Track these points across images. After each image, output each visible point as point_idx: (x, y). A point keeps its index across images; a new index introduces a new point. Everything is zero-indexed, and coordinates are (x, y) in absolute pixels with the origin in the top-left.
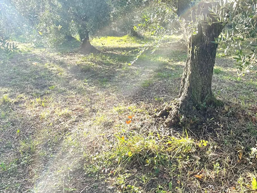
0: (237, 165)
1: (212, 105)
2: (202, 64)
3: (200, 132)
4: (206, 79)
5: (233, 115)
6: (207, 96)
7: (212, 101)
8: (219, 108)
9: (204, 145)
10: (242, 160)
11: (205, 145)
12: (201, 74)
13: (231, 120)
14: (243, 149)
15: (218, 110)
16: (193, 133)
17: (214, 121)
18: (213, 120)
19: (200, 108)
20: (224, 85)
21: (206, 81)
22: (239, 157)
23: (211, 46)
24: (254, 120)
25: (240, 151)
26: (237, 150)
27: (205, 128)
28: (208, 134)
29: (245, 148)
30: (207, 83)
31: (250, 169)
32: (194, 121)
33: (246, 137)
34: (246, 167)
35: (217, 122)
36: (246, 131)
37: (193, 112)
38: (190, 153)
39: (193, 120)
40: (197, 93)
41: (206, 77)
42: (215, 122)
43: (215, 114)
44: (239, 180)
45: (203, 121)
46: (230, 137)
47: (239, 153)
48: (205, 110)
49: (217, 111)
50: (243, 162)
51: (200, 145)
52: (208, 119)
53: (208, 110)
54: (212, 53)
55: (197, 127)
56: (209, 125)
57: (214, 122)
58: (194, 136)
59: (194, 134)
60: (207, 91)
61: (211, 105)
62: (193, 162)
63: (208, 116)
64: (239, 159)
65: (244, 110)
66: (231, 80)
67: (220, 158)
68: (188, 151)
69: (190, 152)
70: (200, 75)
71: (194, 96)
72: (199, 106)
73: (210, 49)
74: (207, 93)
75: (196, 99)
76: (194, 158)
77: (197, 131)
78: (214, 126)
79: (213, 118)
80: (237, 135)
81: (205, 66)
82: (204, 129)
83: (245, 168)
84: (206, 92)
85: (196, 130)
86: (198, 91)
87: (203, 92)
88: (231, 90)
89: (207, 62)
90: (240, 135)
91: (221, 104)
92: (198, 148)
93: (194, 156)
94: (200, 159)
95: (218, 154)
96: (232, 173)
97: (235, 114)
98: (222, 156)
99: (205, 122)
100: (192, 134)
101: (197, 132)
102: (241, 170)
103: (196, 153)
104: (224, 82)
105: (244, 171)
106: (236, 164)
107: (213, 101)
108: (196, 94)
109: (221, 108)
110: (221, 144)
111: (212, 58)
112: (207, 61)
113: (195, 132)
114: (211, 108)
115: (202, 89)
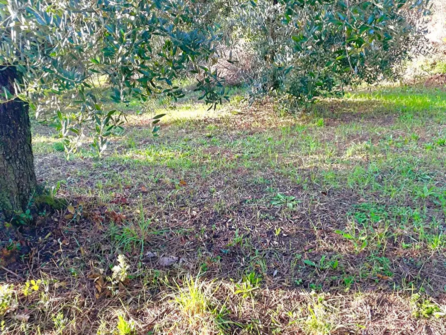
0: (95, 304)
1: (45, 211)
2: (6, 142)
3: (27, 266)
4: (21, 167)
5: (85, 218)
6: (31, 198)
7: (43, 203)
8: (60, 212)
9: (33, 290)
10: (102, 292)
11: (36, 288)
12: (8, 160)
13: (83, 228)
14: (102, 273)
15: (58, 216)
16: (11, 272)
17: (52, 238)
18: (49, 237)
19: (22, 222)
20: (73, 168)
21: (22, 170)
22: (97, 289)
23: (14, 107)
24: (118, 219)
25: (98, 278)
26: (93, 278)
27: (36, 255)
28: (42, 267)
29: (106, 270)
30: (25, 174)
31: (116, 303)
32: (10, 251)
33: (107, 250)
34: (110, 302)
35: (57, 239)
36: (107, 241)
37: (7, 234)
38: (7, 313)
39: (8, 249)
40: (8, 196)
41: (19, 164)
42: (54, 240)
43: (51, 226)
44: (99, 329)
45: (30, 244)
46: (81, 258)
47: (96, 282)
48: (33, 222)
49: (56, 220)
50: (106, 295)
51: (25, 292)
52: (40, 238)
53: (38, 222)
54: (19, 120)
55: (18, 260)
56: (44, 248)
57: (52, 241)
58: (15, 277)
59: (14, 273)
60: (30, 188)
61: (43, 212)
62: (16, 328)
63: (40, 232)
64: (98, 292)
65: (104, 206)
66: (85, 159)
67: (66, 302)
68: (5, 311)
69: (8, 311)
70: (6, 162)
71: (4, 204)
72: (18, 218)
73: (14, 113)
74: (30, 191)
75: (11, 207)
76: (17, 319)
77: (21, 265)
78: (52, 248)
79: (49, 234)
80: (93, 252)
81: (12, 144)
82: (34, 258)
83: (109, 304)
84: (27, 190)
85: (18, 265)
86: (11, 192)
87: (22, 191)
88: (85, 175)
89: (15, 137)
90: (98, 250)
91: (62, 205)
92: (23, 299)
93: (17, 316)
94: (28, 317)
95: (62, 296)
96: (89, 321)
97: (87, 216)
98: (70, 297)
99: (35, 245)
100: (12, 274)
101: (21, 268)
102: (103, 310)
103: (20, 310)
104: (74, 164)
105: (107, 310)
106: (93, 303)
107: (47, 204)
108: (9, 198)
109: (63, 212)
110: (66, 276)
111: (21, 128)
112: (14, 134)
113: (16, 271)
114: (43, 216)
115: (19, 187)
